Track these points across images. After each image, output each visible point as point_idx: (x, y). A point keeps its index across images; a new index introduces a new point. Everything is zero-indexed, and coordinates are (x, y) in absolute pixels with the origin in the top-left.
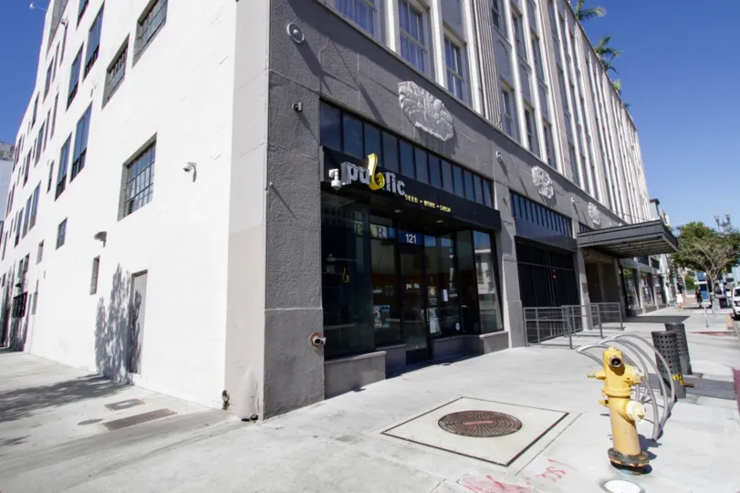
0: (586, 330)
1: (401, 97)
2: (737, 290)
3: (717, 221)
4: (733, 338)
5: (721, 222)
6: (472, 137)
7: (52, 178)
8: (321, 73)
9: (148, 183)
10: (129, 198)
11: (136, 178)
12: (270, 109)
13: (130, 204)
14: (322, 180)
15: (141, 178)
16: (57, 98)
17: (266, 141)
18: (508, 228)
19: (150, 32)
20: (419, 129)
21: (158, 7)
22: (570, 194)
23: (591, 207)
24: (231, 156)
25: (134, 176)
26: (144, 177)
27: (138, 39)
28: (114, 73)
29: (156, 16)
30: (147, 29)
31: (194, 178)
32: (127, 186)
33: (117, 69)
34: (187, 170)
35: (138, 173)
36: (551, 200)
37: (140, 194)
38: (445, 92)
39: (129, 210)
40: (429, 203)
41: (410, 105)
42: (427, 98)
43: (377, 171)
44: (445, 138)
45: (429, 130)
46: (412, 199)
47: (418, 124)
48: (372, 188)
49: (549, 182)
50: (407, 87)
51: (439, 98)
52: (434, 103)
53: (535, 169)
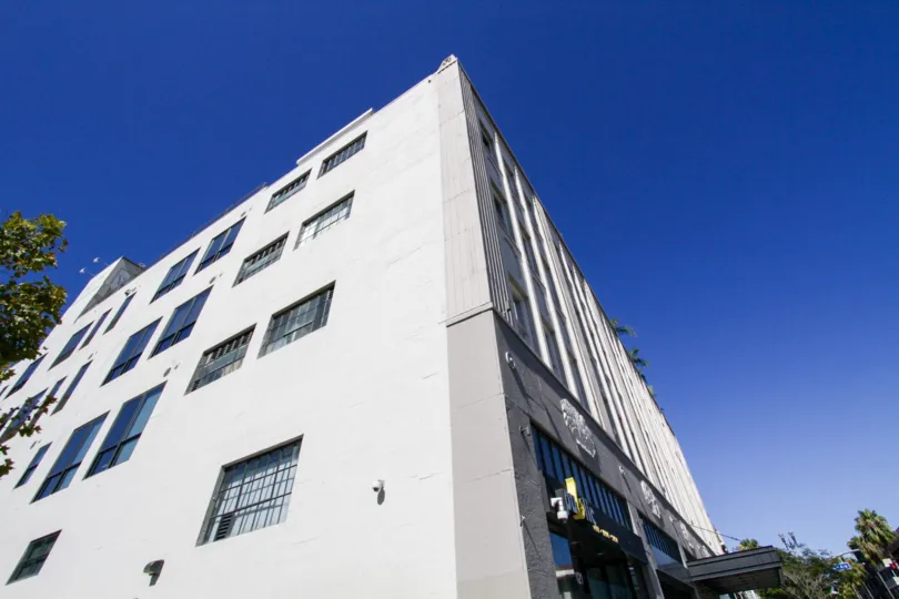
1: (565, 415)
3: (784, 541)
6: (605, 453)
7: (36, 466)
8: (526, 395)
9: (268, 497)
10: (220, 513)
11: (241, 486)
12: (511, 433)
13: (222, 522)
14: (549, 510)
15: (255, 487)
16: (85, 367)
17: (512, 468)
18: (650, 559)
19: (290, 328)
20: (579, 446)
21: (306, 307)
22: (668, 512)
23: (683, 526)
24: (451, 480)
25: (235, 484)
26: (258, 486)
27: (268, 331)
28: (213, 357)
29: (302, 314)
30: (284, 324)
31: (381, 499)
32: (219, 495)
33: (221, 354)
34: (376, 489)
35: (247, 480)
36: (661, 521)
37: (248, 510)
38: (582, 408)
39: (219, 530)
40: (606, 533)
41: (570, 422)
42: (576, 413)
43: (578, 497)
44: (592, 453)
45: (584, 447)
46: (596, 528)
47: (578, 442)
48: (576, 517)
49: (654, 499)
50: (565, 404)
51: (580, 413)
52: (580, 419)
53: (643, 484)
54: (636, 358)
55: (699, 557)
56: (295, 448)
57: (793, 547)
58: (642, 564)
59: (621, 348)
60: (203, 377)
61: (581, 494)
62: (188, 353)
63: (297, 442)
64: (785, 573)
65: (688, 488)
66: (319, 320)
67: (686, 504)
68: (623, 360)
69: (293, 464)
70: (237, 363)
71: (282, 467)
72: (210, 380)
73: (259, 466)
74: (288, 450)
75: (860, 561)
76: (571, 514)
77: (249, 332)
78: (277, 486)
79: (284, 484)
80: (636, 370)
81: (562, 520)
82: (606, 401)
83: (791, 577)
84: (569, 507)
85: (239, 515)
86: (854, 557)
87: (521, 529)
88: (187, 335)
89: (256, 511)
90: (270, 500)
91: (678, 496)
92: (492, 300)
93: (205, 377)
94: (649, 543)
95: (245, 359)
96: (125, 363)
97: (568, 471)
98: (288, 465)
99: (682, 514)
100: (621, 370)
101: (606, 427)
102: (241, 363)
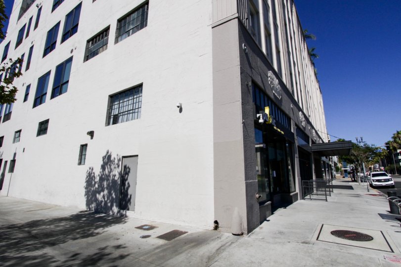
0: (315, 192)
1: (269, 79)
2: (373, 174)
3: (357, 140)
4: (383, 197)
5: (358, 141)
6: (285, 98)
7: (28, 94)
8: (251, 67)
9: (132, 108)
10: (112, 114)
11: (119, 104)
12: (241, 84)
13: (114, 118)
14: (255, 119)
15: (125, 105)
16: (32, 48)
17: (241, 100)
18: (296, 141)
19: (128, 27)
20: (274, 94)
21: (135, 15)
22: (309, 125)
23: (314, 131)
24: (212, 104)
25: (116, 103)
26: (127, 104)
27: (117, 29)
28: (92, 44)
29: (133, 20)
30: (125, 25)
31: (181, 111)
32: (110, 108)
33: (96, 42)
34: (178, 107)
35: (121, 101)
36: (305, 128)
37: (124, 113)
38: (278, 76)
39: (113, 121)
40: (279, 130)
41: (271, 82)
42: (275, 79)
43: (270, 115)
44: (280, 98)
45: (276, 94)
46: (275, 128)
47: (274, 92)
48: (267, 123)
49: (304, 119)
50: (270, 73)
51: (277, 78)
52: (276, 81)
53: (300, 113)
54: (312, 53)
55: (317, 142)
56: (140, 89)
57: (360, 142)
58: (292, 143)
59: (306, 47)
60: (90, 54)
61: (271, 114)
62: (79, 40)
63: (141, 86)
64: (353, 151)
65: (321, 117)
66: (143, 24)
67: (318, 123)
68: (305, 54)
69: (140, 95)
70: (105, 47)
71: (135, 97)
72: (93, 56)
73: (125, 96)
74: (136, 90)
75: (387, 149)
76: (265, 121)
77: (107, 29)
78: (134, 104)
79: (137, 104)
80: (311, 60)
81: (261, 123)
82: (291, 74)
83: (355, 153)
84: (265, 118)
85: (120, 115)
86: (386, 148)
87: (242, 125)
88: (76, 31)
89: (127, 114)
90: (133, 110)
91: (315, 119)
92: (238, 12)
93: (91, 54)
94: (297, 136)
95: (108, 45)
96: (50, 47)
97: (266, 103)
98: (138, 96)
99: (315, 127)
100: (302, 59)
101: (289, 86)
102: (107, 46)
